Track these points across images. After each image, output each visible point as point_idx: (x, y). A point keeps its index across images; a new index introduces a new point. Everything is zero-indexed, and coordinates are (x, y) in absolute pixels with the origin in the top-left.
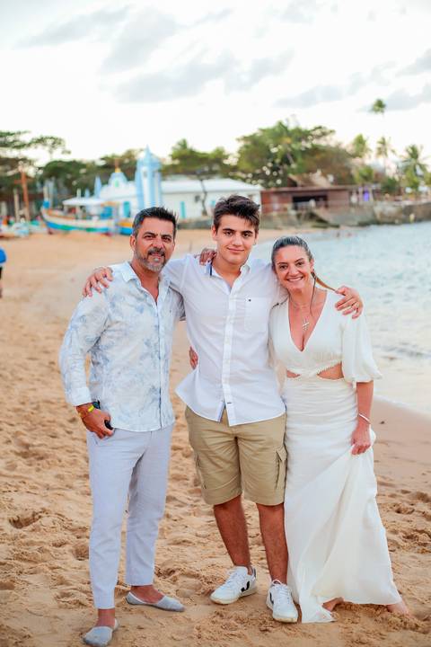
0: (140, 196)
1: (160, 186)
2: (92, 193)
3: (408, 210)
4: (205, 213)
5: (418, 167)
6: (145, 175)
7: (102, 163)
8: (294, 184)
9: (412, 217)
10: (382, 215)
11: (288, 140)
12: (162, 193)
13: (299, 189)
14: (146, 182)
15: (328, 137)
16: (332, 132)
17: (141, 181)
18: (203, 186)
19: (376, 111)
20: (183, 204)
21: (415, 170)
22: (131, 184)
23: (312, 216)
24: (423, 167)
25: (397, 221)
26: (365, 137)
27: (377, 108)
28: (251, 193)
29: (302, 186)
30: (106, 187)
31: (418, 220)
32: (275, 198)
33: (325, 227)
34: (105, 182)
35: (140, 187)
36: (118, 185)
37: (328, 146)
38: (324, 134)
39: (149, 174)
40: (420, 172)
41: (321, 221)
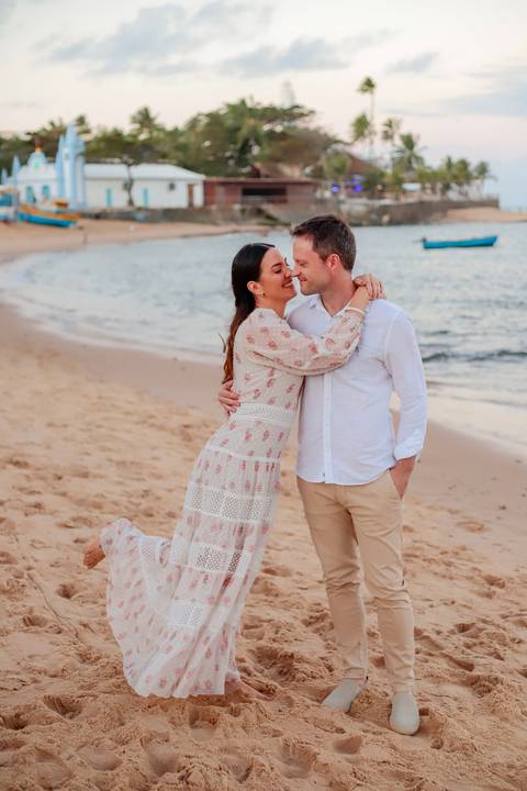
0: (61, 180)
1: (83, 171)
2: (9, 173)
3: (384, 210)
4: (131, 202)
5: (413, 160)
6: (67, 157)
7: (28, 138)
8: (256, 174)
9: (386, 218)
10: (349, 214)
11: (252, 122)
12: (85, 178)
13: (263, 180)
14: (67, 166)
15: (307, 119)
16: (312, 112)
17: (62, 163)
18: (129, 173)
19: (364, 91)
20: (109, 192)
21: (410, 162)
22: (51, 167)
23: (259, 212)
24: (420, 160)
25: (364, 223)
26: (368, 118)
27: (366, 87)
28: (192, 182)
29: (267, 176)
30: (24, 168)
31: (392, 223)
32: (220, 190)
33: (273, 225)
34: (24, 163)
35: (61, 170)
36: (37, 167)
37: (306, 129)
38: (302, 115)
39: (72, 156)
40: (415, 165)
41: (269, 217)
